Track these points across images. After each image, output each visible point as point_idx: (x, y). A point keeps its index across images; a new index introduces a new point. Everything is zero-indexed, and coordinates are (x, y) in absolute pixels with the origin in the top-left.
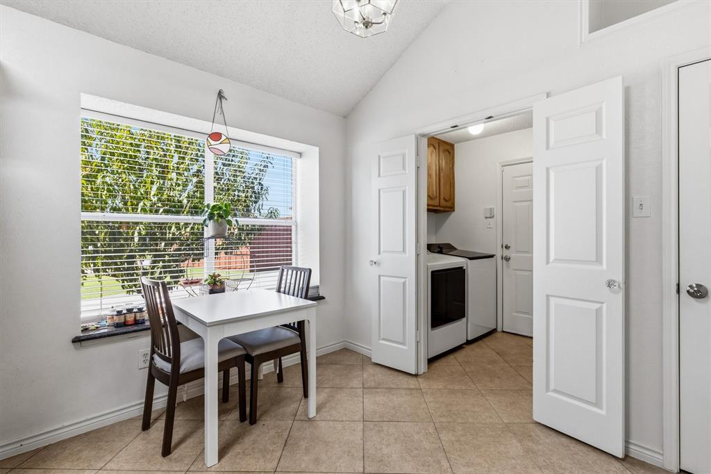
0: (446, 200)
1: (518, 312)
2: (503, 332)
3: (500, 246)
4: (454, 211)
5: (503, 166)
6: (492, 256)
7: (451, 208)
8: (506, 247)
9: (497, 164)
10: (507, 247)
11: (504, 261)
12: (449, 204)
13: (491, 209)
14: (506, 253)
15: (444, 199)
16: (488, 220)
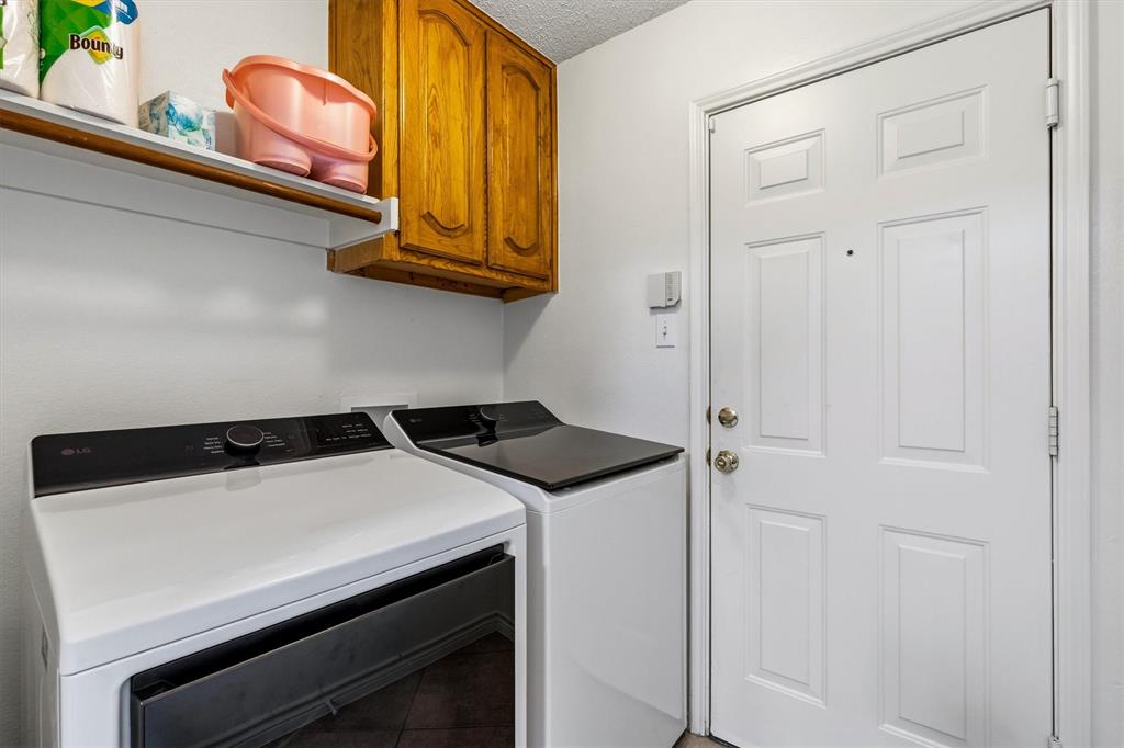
0: (518, 250)
1: (763, 672)
2: (711, 737)
3: (700, 415)
4: (554, 290)
5: (712, 113)
6: (670, 455)
7: (544, 279)
8: (722, 420)
9: (693, 107)
10: (726, 420)
11: (716, 473)
12: (530, 263)
13: (669, 278)
14: (724, 439)
15: (508, 241)
16: (661, 317)
